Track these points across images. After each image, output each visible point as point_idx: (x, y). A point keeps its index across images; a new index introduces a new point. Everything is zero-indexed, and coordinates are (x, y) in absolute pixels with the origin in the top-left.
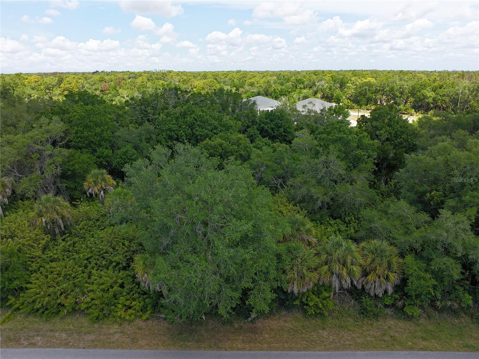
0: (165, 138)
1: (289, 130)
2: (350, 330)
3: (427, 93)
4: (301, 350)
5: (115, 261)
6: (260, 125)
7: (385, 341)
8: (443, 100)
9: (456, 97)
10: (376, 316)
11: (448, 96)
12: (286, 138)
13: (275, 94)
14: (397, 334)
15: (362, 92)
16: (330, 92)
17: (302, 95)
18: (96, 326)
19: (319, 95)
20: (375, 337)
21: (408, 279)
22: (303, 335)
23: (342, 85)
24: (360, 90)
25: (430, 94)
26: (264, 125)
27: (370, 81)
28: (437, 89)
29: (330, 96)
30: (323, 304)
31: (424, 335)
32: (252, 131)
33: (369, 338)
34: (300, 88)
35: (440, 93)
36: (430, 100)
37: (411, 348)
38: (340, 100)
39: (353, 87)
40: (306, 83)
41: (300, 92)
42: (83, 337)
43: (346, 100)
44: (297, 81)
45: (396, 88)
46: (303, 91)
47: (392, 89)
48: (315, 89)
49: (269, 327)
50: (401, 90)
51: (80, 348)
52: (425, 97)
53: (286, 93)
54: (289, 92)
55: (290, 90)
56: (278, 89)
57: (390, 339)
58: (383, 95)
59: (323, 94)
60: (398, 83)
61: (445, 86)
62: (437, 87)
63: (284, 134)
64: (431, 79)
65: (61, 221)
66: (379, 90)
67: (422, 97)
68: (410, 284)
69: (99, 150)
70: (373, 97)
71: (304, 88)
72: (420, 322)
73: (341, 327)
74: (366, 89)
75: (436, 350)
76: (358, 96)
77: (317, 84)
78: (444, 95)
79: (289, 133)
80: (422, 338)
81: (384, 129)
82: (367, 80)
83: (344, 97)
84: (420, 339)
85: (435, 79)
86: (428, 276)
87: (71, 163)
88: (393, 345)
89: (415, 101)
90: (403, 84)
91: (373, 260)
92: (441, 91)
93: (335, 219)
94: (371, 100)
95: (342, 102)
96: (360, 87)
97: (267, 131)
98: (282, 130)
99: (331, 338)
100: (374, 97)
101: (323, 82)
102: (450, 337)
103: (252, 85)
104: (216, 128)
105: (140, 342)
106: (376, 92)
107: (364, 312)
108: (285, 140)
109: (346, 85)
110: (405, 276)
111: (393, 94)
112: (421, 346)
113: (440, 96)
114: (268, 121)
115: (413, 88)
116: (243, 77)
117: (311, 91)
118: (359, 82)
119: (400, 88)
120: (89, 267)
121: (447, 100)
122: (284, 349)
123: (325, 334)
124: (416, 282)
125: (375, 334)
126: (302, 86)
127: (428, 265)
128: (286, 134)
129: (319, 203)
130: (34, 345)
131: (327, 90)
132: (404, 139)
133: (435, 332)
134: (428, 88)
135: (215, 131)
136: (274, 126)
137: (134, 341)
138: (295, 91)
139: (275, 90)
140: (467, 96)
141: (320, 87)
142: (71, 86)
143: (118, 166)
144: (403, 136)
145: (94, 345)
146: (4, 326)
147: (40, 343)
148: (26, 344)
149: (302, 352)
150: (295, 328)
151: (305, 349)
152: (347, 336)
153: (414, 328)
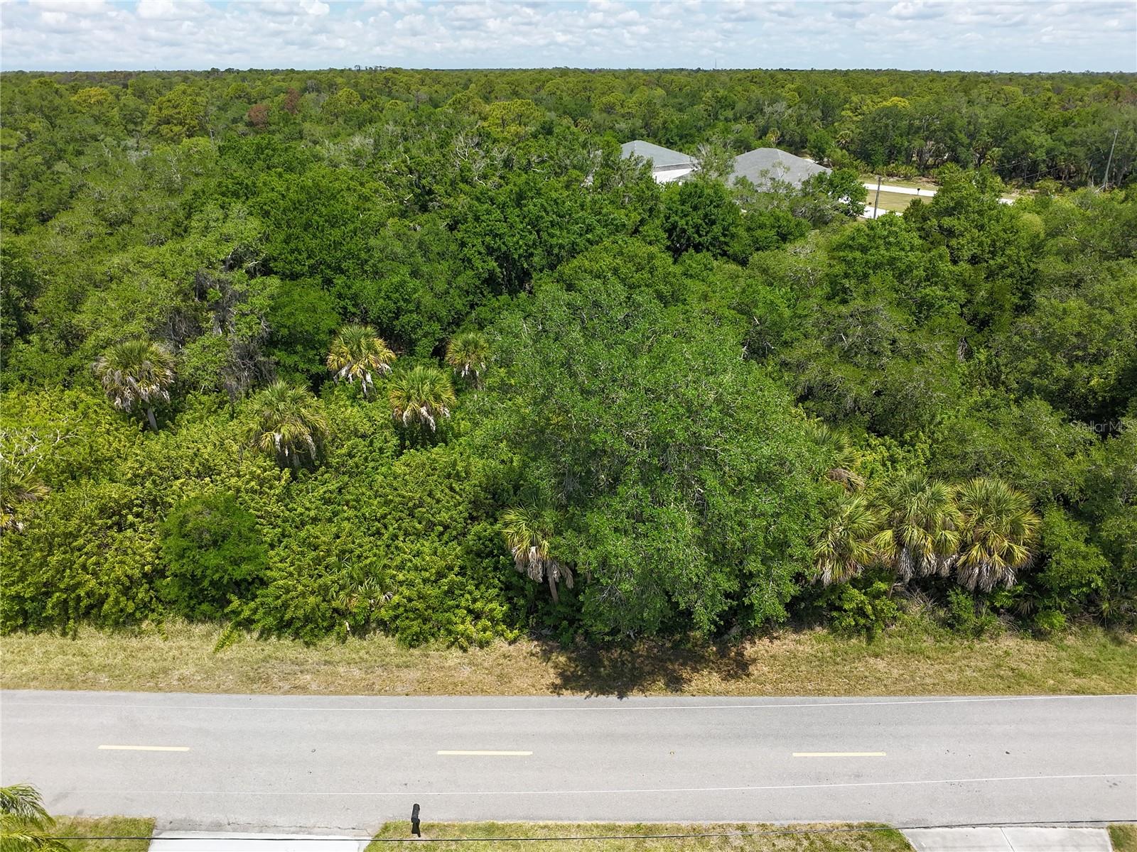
0: (480, 253)
1: (733, 229)
2: (928, 657)
3: (1034, 138)
4: (840, 695)
5: (441, 524)
6: (667, 218)
7: (1002, 678)
8: (1070, 155)
9: (1103, 148)
10: (978, 632)
11: (1083, 143)
12: (726, 248)
13: (666, 134)
14: (1023, 666)
15: (878, 132)
16: (799, 131)
17: (731, 137)
18: (416, 652)
19: (772, 138)
20: (980, 670)
21: (1050, 557)
22: (839, 668)
23: (828, 114)
24: (873, 128)
25: (1041, 140)
26: (677, 218)
27: (896, 106)
28: (1057, 127)
29: (797, 139)
30: (874, 608)
31: (1077, 666)
32: (651, 232)
33: (969, 673)
34: (727, 120)
35: (1065, 138)
36: (1041, 155)
37: (1054, 691)
38: (824, 152)
39: (855, 118)
40: (740, 106)
41: (727, 131)
42: (396, 674)
43: (838, 150)
44: (719, 101)
45: (959, 123)
46: (733, 128)
47: (950, 128)
48: (761, 121)
49: (767, 651)
50: (972, 127)
51: (399, 695)
52: (1029, 147)
53: (692, 132)
54: (699, 130)
55: (701, 123)
56: (672, 122)
57: (1010, 674)
58: (927, 139)
59: (782, 135)
60: (964, 111)
61: (1076, 121)
62: (1058, 122)
63: (722, 239)
64: (1037, 99)
65: (310, 440)
66: (919, 128)
67: (1021, 147)
68: (1054, 565)
69: (339, 280)
70: (902, 145)
71: (736, 119)
72: (1065, 642)
73: (910, 652)
74: (886, 126)
75: (1103, 692)
76: (868, 142)
77: (767, 110)
78: (1073, 143)
79: (733, 236)
80: (1073, 671)
81: (968, 236)
82: (888, 104)
83: (833, 143)
84: (1071, 674)
85: (1049, 99)
86: (1094, 549)
87: (287, 310)
88: (1018, 684)
89: (1003, 155)
90: (976, 115)
91: (981, 520)
92: (1067, 134)
93: (880, 435)
94: (899, 152)
95: (829, 157)
96: (874, 121)
97: (684, 231)
98: (717, 229)
99: (895, 673)
100: (906, 144)
101: (780, 106)
102: (1128, 670)
103: (609, 109)
104: (589, 229)
105: (517, 682)
106: (912, 131)
107: (952, 624)
108: (724, 254)
109: (837, 112)
110: (1045, 551)
111: (951, 138)
112: (1075, 687)
113: (1065, 144)
114: (687, 208)
115: (1001, 124)
116: (585, 89)
117: (752, 127)
118: (871, 105)
119: (969, 123)
120: (386, 536)
121: (1081, 155)
122: (807, 693)
123: (881, 664)
124: (1068, 563)
125: (980, 664)
126: (730, 114)
127: (1093, 528)
128: (727, 239)
129: (848, 402)
130: (304, 689)
131: (792, 125)
132: (1010, 257)
133: (1098, 661)
134: (1036, 126)
135: (589, 236)
136: (700, 221)
137: (503, 679)
138: (714, 126)
139: (665, 122)
140: (1129, 146)
141: (776, 116)
142: (179, 113)
143: (382, 316)
144: (1008, 252)
145: (425, 688)
146: (226, 654)
147: (314, 686)
148: (287, 687)
149: (843, 698)
150: (820, 654)
151: (847, 693)
152: (924, 668)
153: (1055, 654)
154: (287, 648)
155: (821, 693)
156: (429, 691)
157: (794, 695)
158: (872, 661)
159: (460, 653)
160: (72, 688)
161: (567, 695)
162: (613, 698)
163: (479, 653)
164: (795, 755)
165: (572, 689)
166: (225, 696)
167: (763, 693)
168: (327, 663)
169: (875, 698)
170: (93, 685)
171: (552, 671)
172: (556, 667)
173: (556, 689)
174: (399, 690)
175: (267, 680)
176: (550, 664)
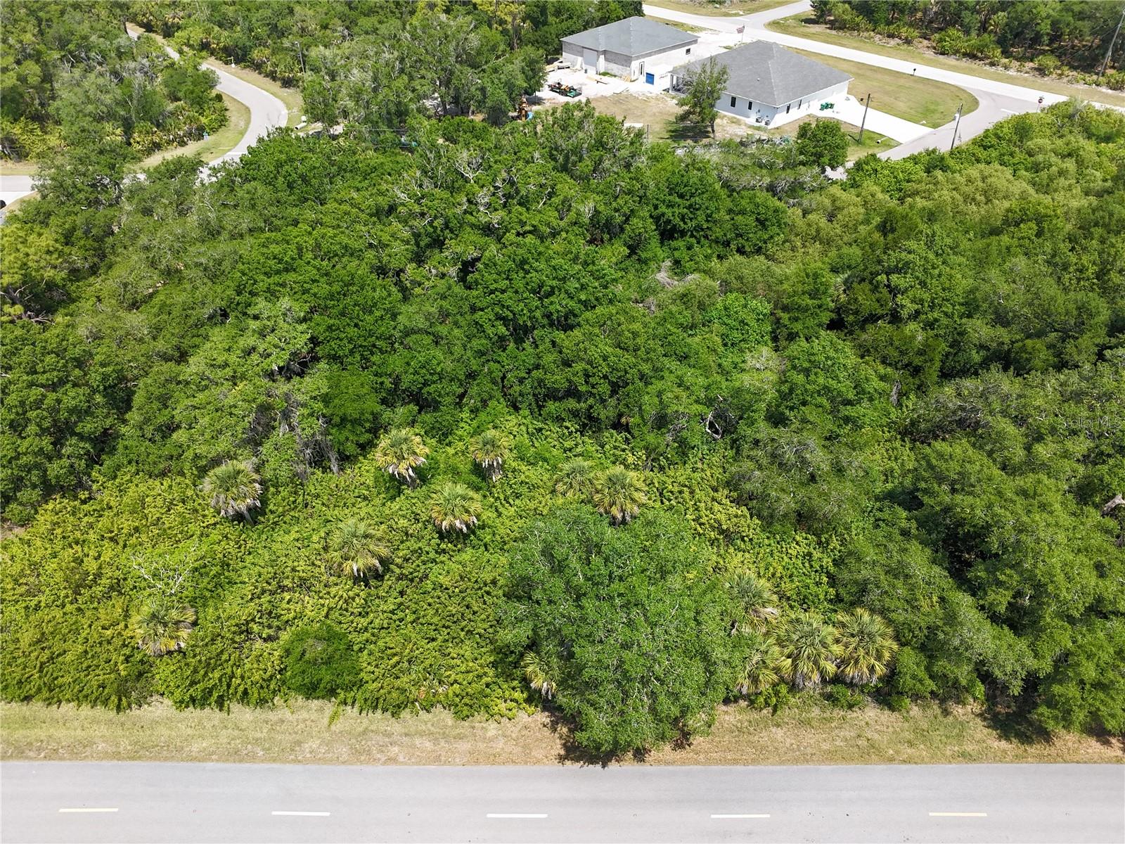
1: (715, 216)
2: (813, 728)
3: (1040, 8)
4: (748, 764)
10: (851, 706)
12: (708, 233)
18: (466, 724)
22: (751, 738)
26: (664, 208)
33: (838, 743)
35: (1074, 7)
42: (454, 745)
51: (458, 765)
52: (1034, 18)
57: (866, 744)
63: (705, 225)
67: (1026, 17)
72: (910, 713)
73: (801, 722)
80: (909, 742)
84: (906, 744)
87: (338, 402)
89: (1007, 24)
94: (902, 11)
98: (701, 218)
99: (788, 741)
105: (535, 752)
114: (674, 198)
122: (725, 762)
127: (930, 662)
128: (710, 225)
133: (928, 731)
136: (685, 211)
137: (526, 750)
145: (475, 758)
146: (338, 726)
147: (401, 759)
148: (383, 759)
149: (751, 767)
150: (739, 725)
151: (754, 761)
152: (810, 738)
153: (900, 724)
154: (378, 718)
155: (735, 762)
156: (477, 762)
157: (717, 764)
158: (774, 729)
159: (495, 725)
160: (240, 761)
161: (568, 763)
162: (598, 767)
163: (509, 725)
164: (713, 816)
165: (572, 760)
166: (343, 767)
167: (697, 763)
168: (406, 735)
169: (771, 767)
170: (252, 758)
171: (558, 741)
172: (561, 738)
173: (562, 759)
174: (457, 760)
175: (369, 752)
176: (557, 735)
